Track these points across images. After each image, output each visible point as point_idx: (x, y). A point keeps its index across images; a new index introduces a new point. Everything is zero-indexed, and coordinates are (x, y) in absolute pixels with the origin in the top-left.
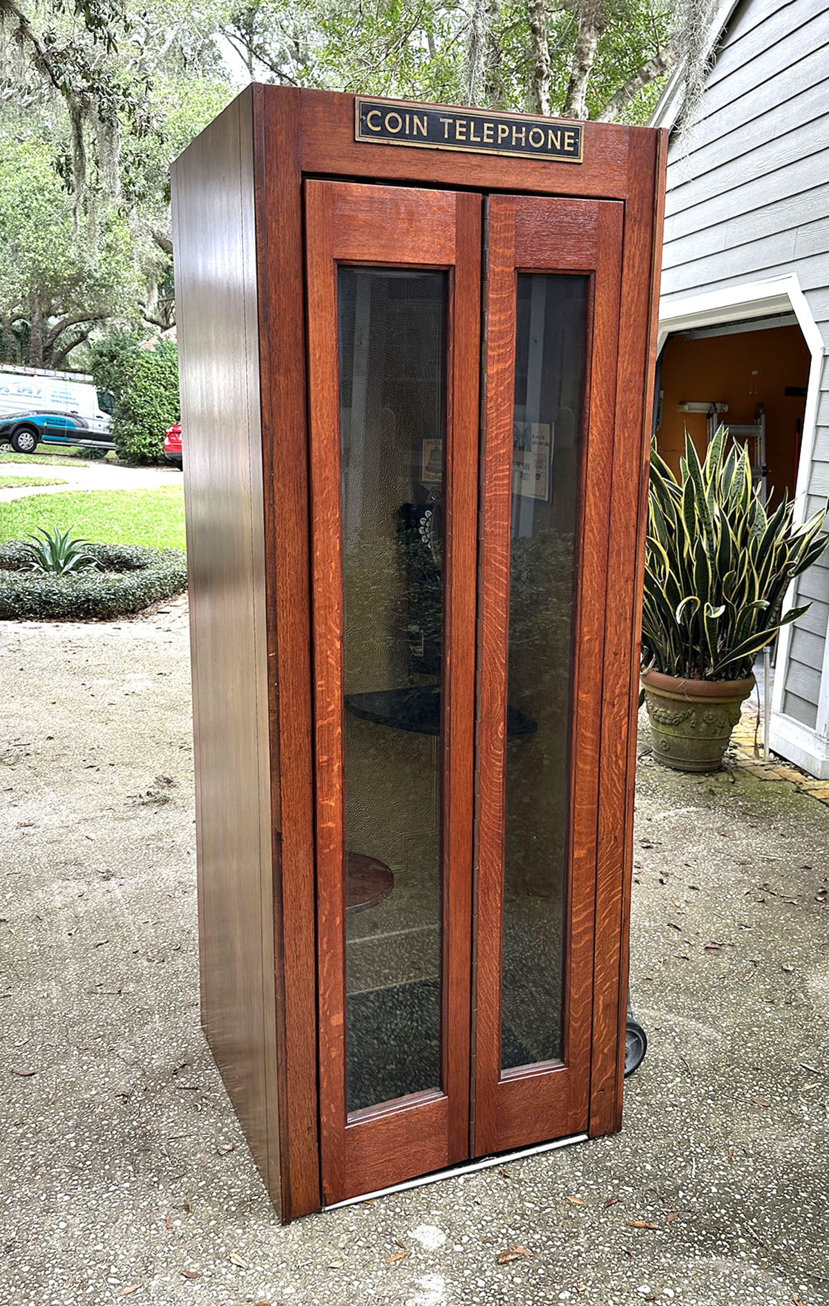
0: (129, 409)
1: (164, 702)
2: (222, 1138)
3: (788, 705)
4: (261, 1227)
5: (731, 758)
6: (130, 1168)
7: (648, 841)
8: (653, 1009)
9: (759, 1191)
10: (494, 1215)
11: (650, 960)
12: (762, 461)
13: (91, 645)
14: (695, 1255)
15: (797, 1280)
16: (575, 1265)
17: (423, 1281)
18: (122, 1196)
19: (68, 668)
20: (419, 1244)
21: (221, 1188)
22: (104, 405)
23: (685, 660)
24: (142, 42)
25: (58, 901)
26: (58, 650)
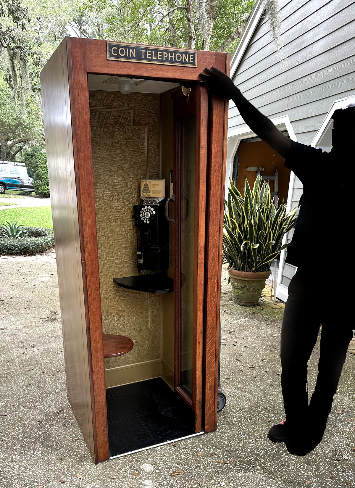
0: (39, 176)
1: (53, 284)
2: (74, 435)
3: (283, 281)
4: (88, 465)
5: (261, 301)
6: (42, 446)
7: (230, 331)
8: (229, 388)
9: (265, 450)
10: (171, 460)
11: (229, 372)
12: (276, 189)
13: (26, 264)
14: (241, 472)
15: (277, 480)
16: (199, 476)
17: (145, 482)
18: (39, 456)
19: (18, 272)
20: (144, 470)
21: (74, 452)
22: (30, 175)
23: (245, 265)
24: (38, 30)
25: (15, 356)
26: (14, 266)
